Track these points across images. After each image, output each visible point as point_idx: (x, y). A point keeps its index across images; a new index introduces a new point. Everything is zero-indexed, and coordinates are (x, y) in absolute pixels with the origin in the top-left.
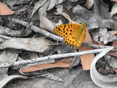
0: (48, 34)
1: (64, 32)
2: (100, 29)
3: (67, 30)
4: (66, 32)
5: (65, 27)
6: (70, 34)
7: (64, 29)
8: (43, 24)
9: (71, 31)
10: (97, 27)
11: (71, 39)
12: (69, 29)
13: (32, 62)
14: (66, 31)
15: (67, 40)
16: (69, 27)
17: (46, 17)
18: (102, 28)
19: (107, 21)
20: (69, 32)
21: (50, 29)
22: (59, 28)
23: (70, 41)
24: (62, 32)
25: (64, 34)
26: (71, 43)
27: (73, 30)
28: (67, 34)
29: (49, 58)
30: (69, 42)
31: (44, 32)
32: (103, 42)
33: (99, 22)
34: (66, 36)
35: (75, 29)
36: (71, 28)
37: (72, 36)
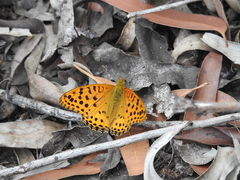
0: (49, 110)
1: (81, 103)
2: (156, 89)
3: (87, 98)
4: (85, 102)
5: (81, 93)
6: (95, 105)
7: (80, 98)
8: (36, 90)
9: (95, 98)
10: (148, 85)
11: (97, 115)
12: (90, 96)
13: (23, 170)
14: (84, 99)
16: (90, 92)
17: (41, 75)
18: (158, 86)
19: (167, 69)
20: (91, 102)
21: (51, 100)
22: (70, 97)
23: (96, 119)
24: (78, 104)
25: (82, 107)
26: (98, 123)
27: (98, 97)
28: (87, 106)
29: (56, 158)
30: (94, 122)
31: (41, 106)
32: (163, 114)
33: (150, 75)
34: (86, 110)
35: (102, 94)
36: (94, 93)
37: (98, 109)
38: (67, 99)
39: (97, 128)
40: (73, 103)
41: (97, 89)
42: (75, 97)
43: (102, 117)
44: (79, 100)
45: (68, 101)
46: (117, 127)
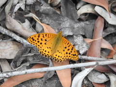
1: (38, 42)
2: (75, 37)
3: (42, 40)
4: (40, 41)
5: (39, 37)
6: (45, 44)
7: (38, 39)
8: (10, 25)
9: (46, 40)
10: (72, 34)
11: (46, 49)
13: (8, 76)
14: (40, 40)
15: (42, 51)
16: (43, 37)
19: (79, 25)
20: (43, 42)
21: (18, 32)
22: (33, 38)
23: (46, 51)
24: (36, 42)
25: (39, 44)
26: (47, 53)
28: (41, 44)
30: (44, 52)
34: (41, 45)
35: (50, 38)
36: (45, 38)
37: (47, 46)
38: (31, 39)
39: (46, 56)
40: (34, 41)
41: (47, 35)
42: (36, 39)
43: (49, 50)
44: (37, 40)
45: (32, 40)
46: (57, 57)
